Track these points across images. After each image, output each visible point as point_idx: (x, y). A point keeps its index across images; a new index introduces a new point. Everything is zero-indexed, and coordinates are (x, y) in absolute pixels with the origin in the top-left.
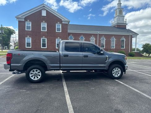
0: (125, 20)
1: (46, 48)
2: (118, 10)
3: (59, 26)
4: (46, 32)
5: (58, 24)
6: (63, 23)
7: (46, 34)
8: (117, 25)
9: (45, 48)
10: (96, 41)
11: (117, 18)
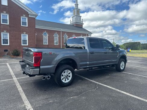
0: (82, 20)
1: (9, 44)
2: (75, 10)
3: (24, 20)
4: (8, 25)
5: (23, 17)
6: (29, 16)
7: (9, 28)
8: (76, 24)
9: (7, 45)
10: (59, 38)
11: (75, 17)
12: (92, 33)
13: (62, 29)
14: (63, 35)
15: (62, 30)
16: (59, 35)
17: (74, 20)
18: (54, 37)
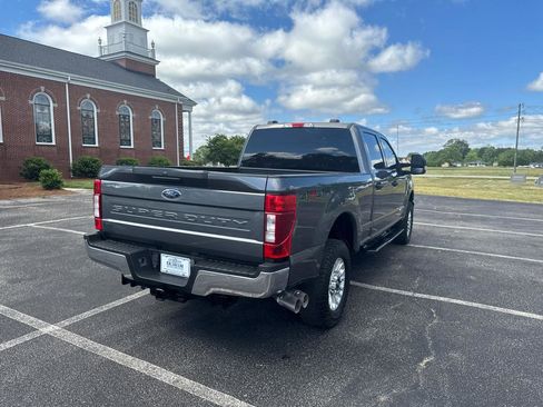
8: (127, 60)
10: (60, 113)
11: (122, 29)
12: (195, 104)
13: (70, 76)
14: (74, 102)
15: (69, 78)
16: (59, 99)
17: (116, 41)
18: (30, 108)
